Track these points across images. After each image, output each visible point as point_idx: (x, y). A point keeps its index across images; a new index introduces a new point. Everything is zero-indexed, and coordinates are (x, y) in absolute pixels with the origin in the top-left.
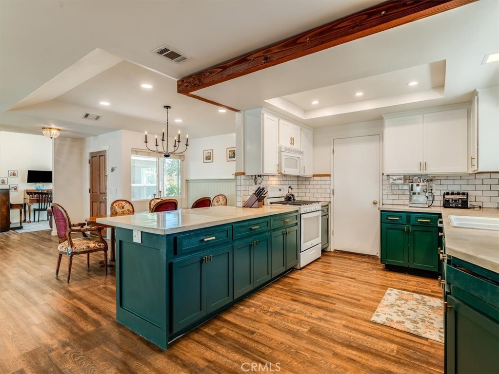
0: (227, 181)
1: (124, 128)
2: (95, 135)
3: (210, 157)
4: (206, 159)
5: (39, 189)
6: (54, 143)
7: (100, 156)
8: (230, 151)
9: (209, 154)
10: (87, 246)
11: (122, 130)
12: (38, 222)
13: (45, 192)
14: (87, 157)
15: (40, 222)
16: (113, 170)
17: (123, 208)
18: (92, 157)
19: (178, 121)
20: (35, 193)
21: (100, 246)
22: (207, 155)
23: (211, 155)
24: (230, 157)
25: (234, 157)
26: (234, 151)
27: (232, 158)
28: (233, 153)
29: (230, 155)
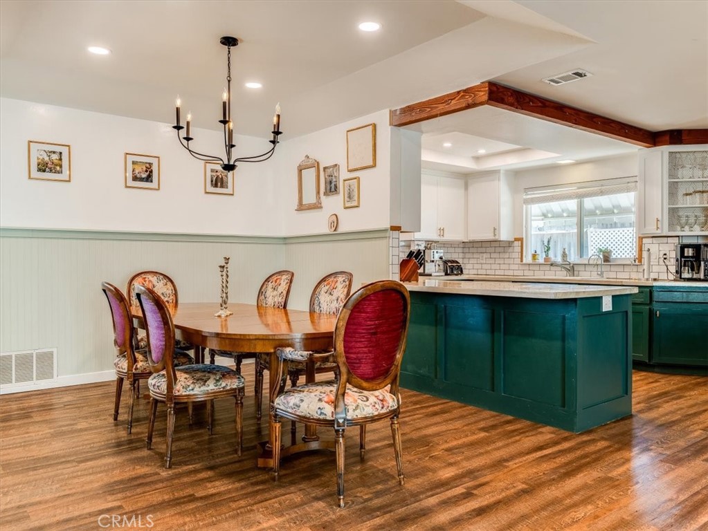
3: (59, 165)
4: (41, 170)
22: (47, 159)
23: (61, 159)
24: (135, 178)
25: (149, 178)
26: (148, 165)
27: (143, 181)
28: (145, 169)
29: (137, 172)
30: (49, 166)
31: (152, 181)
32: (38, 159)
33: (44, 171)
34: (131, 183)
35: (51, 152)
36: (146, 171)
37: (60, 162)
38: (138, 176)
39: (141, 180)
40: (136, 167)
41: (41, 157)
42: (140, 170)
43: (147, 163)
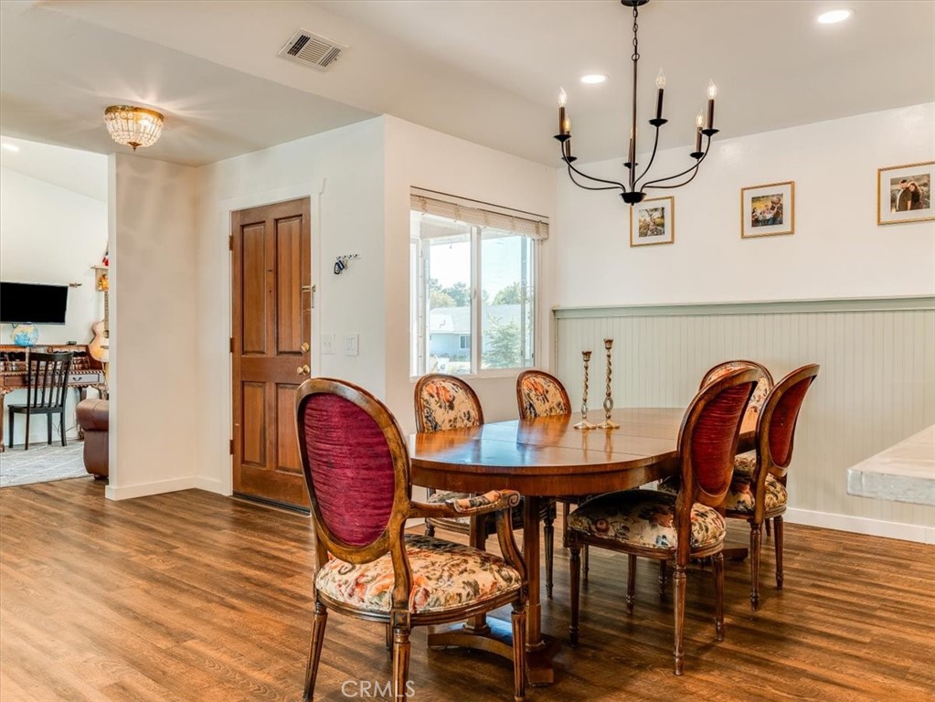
0: (747, 310)
1: (387, 111)
2: (257, 147)
3: (663, 225)
4: (643, 234)
5: (22, 342)
6: (117, 175)
7: (277, 221)
8: (755, 200)
9: (657, 215)
10: (468, 584)
11: (385, 116)
12: (27, 446)
13: (42, 351)
14: (223, 229)
15: (32, 450)
16: (340, 267)
17: (451, 407)
18: (243, 227)
19: (593, 79)
20: (13, 356)
21: (509, 579)
22: (648, 219)
23: (663, 217)
24: (756, 222)
25: (776, 220)
26: (775, 199)
27: (767, 225)
28: (770, 205)
29: (758, 213)
30: (651, 227)
31: (781, 223)
32: (640, 221)
33: (646, 235)
34: (749, 230)
35: (652, 210)
36: (773, 208)
37: (662, 220)
38: (761, 218)
39: (766, 222)
40: (757, 204)
41: (643, 219)
42: (763, 208)
43: (773, 196)
